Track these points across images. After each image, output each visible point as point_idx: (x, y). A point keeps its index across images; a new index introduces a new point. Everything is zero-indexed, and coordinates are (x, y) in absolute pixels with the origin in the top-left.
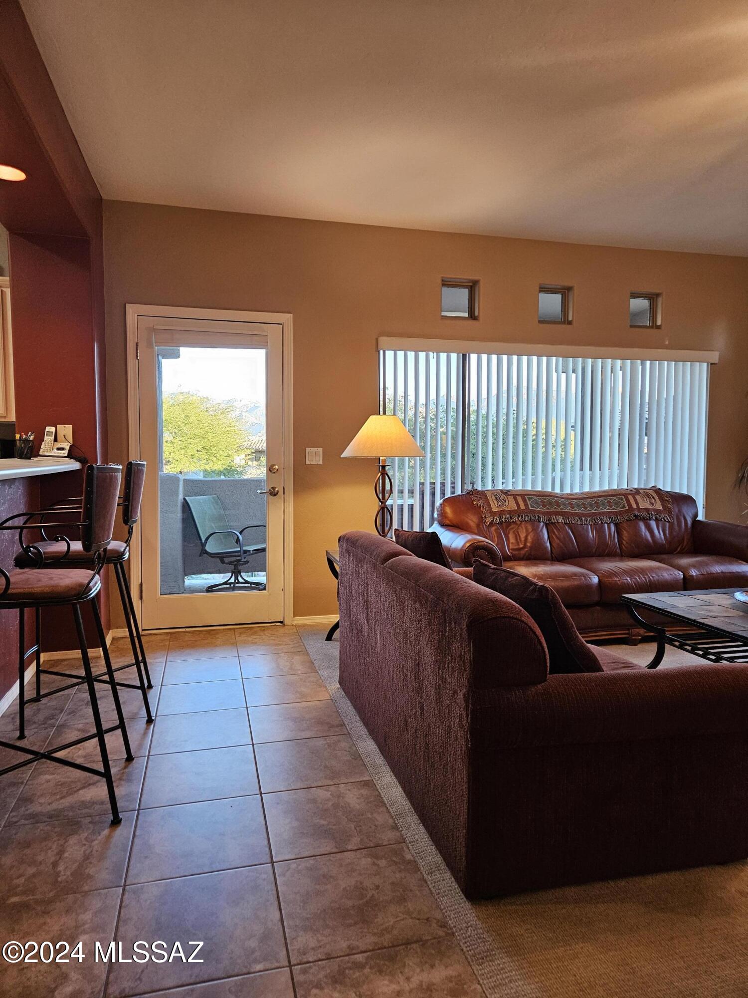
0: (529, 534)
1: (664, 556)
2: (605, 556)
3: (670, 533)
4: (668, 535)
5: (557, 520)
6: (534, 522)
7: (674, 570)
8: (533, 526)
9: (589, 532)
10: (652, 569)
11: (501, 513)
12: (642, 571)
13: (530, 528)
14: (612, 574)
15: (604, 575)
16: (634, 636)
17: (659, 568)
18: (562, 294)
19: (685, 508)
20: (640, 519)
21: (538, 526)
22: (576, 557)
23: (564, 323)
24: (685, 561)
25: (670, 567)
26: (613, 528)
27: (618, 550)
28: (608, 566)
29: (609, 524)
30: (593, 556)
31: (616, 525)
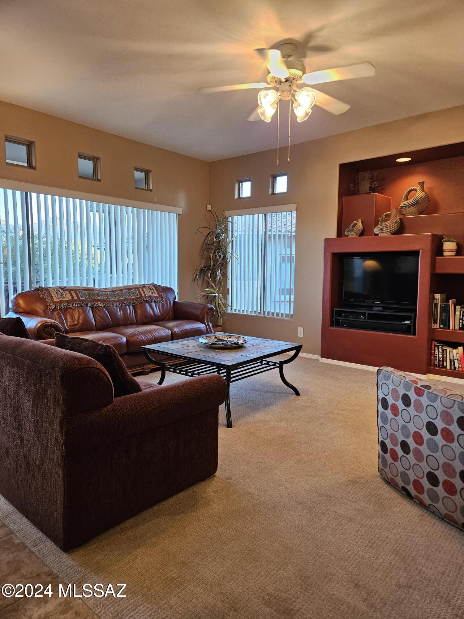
0: (80, 314)
1: (160, 322)
2: (128, 325)
3: (163, 309)
4: (161, 310)
5: (98, 305)
6: (83, 307)
7: (166, 329)
8: (83, 309)
9: (118, 312)
10: (155, 330)
11: (61, 302)
12: (150, 332)
13: (81, 311)
14: (134, 335)
15: (129, 337)
16: (146, 370)
17: (159, 329)
18: (93, 161)
19: (169, 295)
20: (147, 302)
21: (86, 310)
22: (111, 327)
23: (96, 180)
24: (171, 324)
25: (164, 328)
26: (132, 308)
27: (135, 321)
28: (130, 330)
29: (129, 306)
30: (121, 325)
31: (134, 306)
